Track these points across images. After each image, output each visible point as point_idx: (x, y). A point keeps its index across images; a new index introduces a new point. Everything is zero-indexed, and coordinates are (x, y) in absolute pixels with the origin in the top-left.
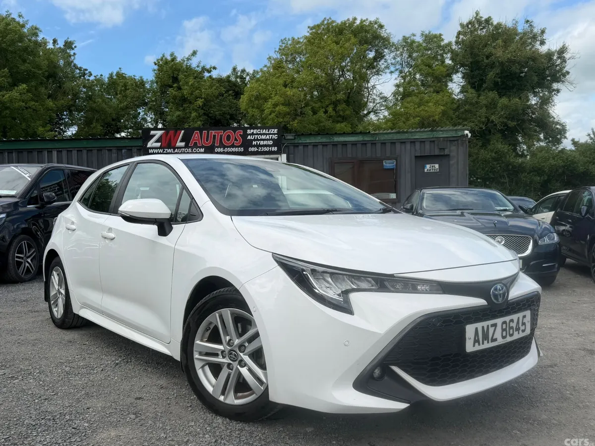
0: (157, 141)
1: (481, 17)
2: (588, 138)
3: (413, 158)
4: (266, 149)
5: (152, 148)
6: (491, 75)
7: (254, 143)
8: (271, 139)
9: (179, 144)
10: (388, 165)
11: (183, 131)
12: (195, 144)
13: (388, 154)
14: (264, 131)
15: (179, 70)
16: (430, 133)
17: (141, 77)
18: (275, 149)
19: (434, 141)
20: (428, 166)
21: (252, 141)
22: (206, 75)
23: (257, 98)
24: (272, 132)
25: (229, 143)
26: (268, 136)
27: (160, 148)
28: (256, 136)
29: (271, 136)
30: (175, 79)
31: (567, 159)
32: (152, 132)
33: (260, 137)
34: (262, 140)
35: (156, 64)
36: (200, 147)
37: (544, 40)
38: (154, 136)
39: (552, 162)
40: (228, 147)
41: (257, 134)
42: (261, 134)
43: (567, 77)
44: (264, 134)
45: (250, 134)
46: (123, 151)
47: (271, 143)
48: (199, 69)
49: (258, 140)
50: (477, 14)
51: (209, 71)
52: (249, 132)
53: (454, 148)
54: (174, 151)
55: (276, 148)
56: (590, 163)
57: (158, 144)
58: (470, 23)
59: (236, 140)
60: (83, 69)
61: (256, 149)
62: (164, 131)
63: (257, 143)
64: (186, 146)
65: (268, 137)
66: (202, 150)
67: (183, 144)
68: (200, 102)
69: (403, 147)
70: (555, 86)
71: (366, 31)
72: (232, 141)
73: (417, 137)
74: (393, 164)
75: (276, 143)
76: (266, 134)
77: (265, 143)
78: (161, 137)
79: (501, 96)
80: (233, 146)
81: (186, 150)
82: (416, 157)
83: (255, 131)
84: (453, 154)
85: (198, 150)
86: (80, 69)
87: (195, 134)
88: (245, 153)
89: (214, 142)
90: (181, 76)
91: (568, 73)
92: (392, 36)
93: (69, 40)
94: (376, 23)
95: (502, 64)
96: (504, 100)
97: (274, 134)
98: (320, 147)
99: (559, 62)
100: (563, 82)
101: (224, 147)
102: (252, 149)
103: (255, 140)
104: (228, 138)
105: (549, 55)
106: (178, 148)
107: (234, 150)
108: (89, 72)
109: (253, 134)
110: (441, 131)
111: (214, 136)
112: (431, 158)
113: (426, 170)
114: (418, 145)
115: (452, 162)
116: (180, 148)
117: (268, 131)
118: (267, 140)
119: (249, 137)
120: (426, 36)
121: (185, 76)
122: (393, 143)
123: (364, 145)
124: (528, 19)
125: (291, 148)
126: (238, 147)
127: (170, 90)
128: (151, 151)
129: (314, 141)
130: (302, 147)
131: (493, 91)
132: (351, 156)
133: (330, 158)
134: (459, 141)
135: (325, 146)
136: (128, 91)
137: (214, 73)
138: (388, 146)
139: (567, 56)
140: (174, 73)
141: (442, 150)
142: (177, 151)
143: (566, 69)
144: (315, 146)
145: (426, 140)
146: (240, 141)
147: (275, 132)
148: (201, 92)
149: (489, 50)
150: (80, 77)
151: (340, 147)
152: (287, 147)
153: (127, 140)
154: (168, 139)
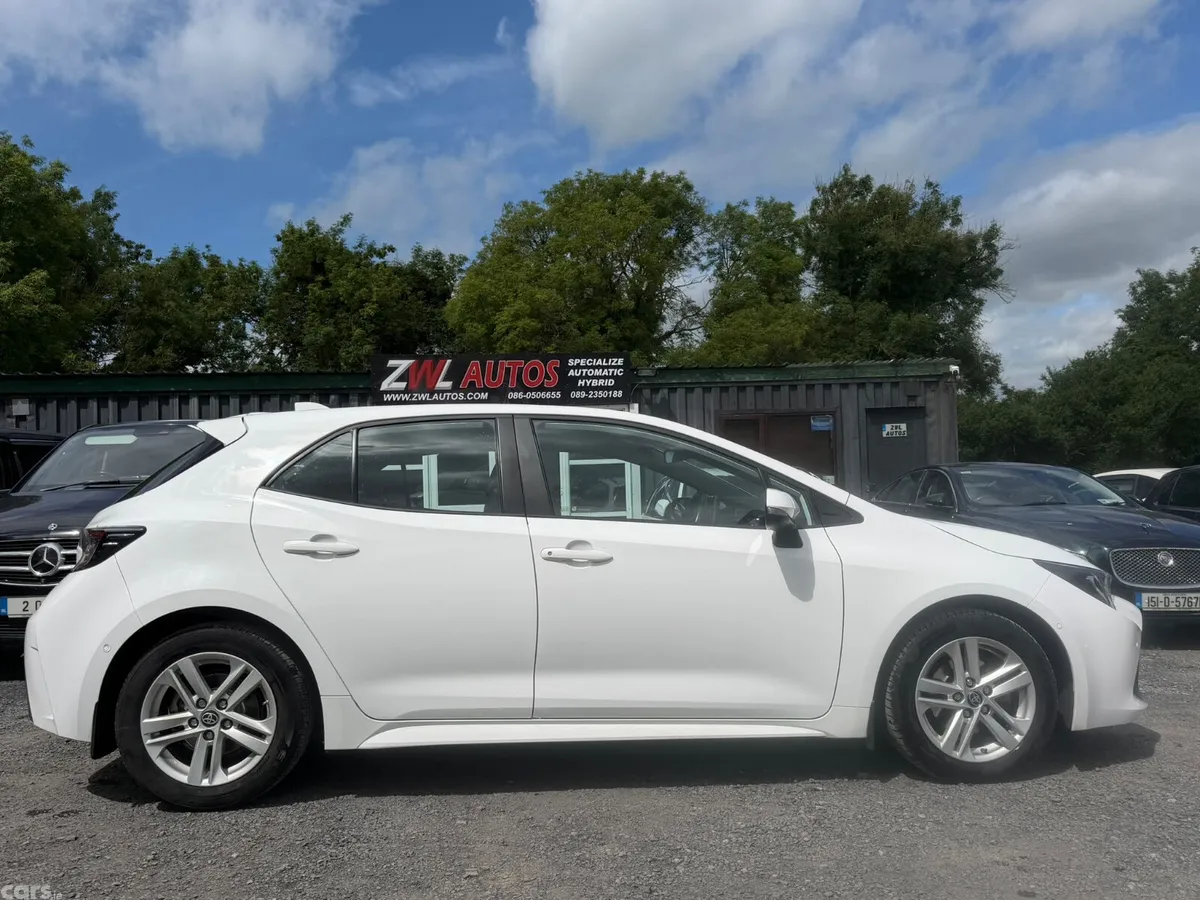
0: (400, 379)
1: (854, 176)
2: (1042, 383)
3: (863, 413)
4: (602, 394)
5: (390, 392)
6: (874, 273)
7: (580, 383)
8: (612, 377)
9: (442, 384)
10: (818, 424)
11: (449, 361)
12: (472, 384)
13: (819, 407)
14: (599, 362)
15: (326, 251)
16: (891, 368)
17: (254, 263)
18: (619, 394)
19: (898, 383)
20: (888, 427)
21: (576, 379)
22: (376, 260)
23: (481, 301)
24: (613, 364)
25: (536, 383)
26: (606, 370)
27: (406, 391)
28: (584, 371)
29: (611, 370)
30: (319, 268)
31: (1016, 417)
32: (392, 363)
33: (591, 372)
34: (594, 377)
35: (279, 239)
36: (480, 391)
37: (958, 215)
38: (394, 369)
39: (993, 422)
40: (531, 390)
41: (586, 367)
42: (594, 367)
43: (1000, 278)
44: (598, 367)
45: (574, 368)
46: (331, 397)
47: (611, 382)
48: (364, 250)
49: (587, 377)
50: (846, 169)
51: (381, 255)
52: (571, 362)
53: (930, 395)
54: (431, 397)
55: (620, 392)
56: (1053, 424)
57: (403, 385)
58: (835, 185)
59: (547, 377)
60: (134, 245)
61: (583, 394)
63: (586, 383)
64: (455, 388)
65: (605, 372)
66: (484, 396)
67: (448, 385)
68: (369, 310)
69: (844, 392)
70: (978, 293)
71: (665, 194)
72: (540, 378)
73: (869, 376)
74: (828, 423)
75: (619, 383)
76: (603, 368)
77: (601, 382)
78: (407, 371)
79: (894, 308)
80: (541, 389)
81: (455, 396)
82: (869, 411)
83: (582, 362)
84: (930, 405)
85: (477, 396)
86: (129, 245)
87: (472, 367)
88: (565, 401)
89: (506, 381)
90: (330, 262)
91: (1000, 272)
92: (706, 204)
93: (103, 191)
94: (679, 180)
95: (894, 255)
96: (900, 317)
97: (618, 367)
98: (698, 391)
99: (986, 252)
100: (994, 286)
101: (526, 390)
102: (576, 394)
103: (581, 377)
104: (533, 373)
105: (971, 241)
106: (439, 392)
107: (543, 395)
108: (148, 251)
109: (578, 367)
110: (911, 365)
111: (507, 369)
112: (894, 414)
113: (885, 434)
114: (870, 388)
115: (929, 420)
116: (443, 391)
117: (607, 362)
118: (605, 377)
119: (571, 373)
120: (766, 206)
121: (338, 261)
122: (827, 386)
123: (776, 388)
124: (930, 180)
125: (647, 392)
126: (551, 390)
127: (310, 286)
128: (388, 397)
129: (688, 381)
130: (666, 391)
131: (880, 301)
132: (753, 407)
133: (716, 412)
134: (941, 383)
135: (707, 390)
136: (227, 288)
137: (390, 258)
138: (819, 390)
139: (999, 243)
140: (316, 257)
141: (912, 398)
142: (435, 396)
143: (998, 265)
144: (689, 390)
145: (885, 380)
146: (554, 380)
147: (619, 364)
148: (371, 291)
149: (872, 232)
150: (129, 259)
151: (733, 391)
152: (639, 391)
153: (339, 378)
154: (420, 376)
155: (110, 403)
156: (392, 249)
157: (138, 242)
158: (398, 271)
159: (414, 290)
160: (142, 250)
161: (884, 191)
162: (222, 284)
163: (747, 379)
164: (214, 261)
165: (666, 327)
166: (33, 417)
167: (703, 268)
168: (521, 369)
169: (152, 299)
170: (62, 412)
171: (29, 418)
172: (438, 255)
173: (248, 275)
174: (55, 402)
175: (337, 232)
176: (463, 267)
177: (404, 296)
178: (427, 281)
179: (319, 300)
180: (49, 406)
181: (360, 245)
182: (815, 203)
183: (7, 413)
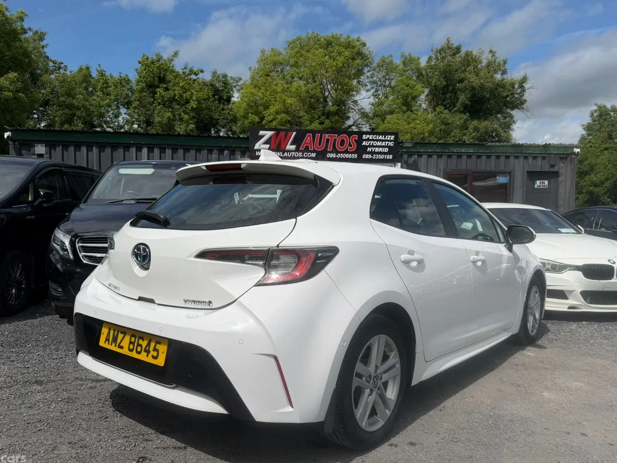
1: (452, 45)
3: (526, 174)
4: (381, 157)
6: (462, 98)
7: (369, 149)
8: (387, 147)
9: (290, 147)
10: (501, 179)
11: (294, 133)
12: (307, 147)
13: (502, 168)
14: (381, 137)
15: (166, 70)
16: (542, 148)
19: (546, 157)
20: (538, 182)
21: (366, 147)
22: (193, 77)
24: (388, 139)
25: (343, 148)
26: (384, 142)
28: (372, 142)
29: (387, 143)
30: (162, 80)
32: (261, 133)
33: (375, 143)
34: (376, 146)
35: (140, 63)
36: (312, 152)
37: (505, 69)
38: (263, 136)
40: (341, 153)
41: (373, 140)
42: (377, 140)
43: (525, 105)
44: (380, 140)
45: (366, 140)
46: (226, 152)
47: (386, 150)
48: (187, 71)
49: (373, 146)
50: (448, 41)
52: (364, 137)
53: (562, 165)
54: (283, 154)
55: (391, 156)
57: (267, 146)
58: (442, 49)
59: (350, 145)
60: (57, 62)
61: (370, 156)
62: (274, 132)
63: (372, 150)
64: (297, 150)
65: (384, 144)
66: (314, 155)
67: (293, 147)
68: (193, 105)
69: (516, 161)
71: (353, 47)
72: (346, 146)
73: (530, 152)
74: (506, 179)
75: (391, 150)
76: (382, 141)
77: (381, 150)
78: (270, 138)
80: (346, 152)
81: (297, 155)
82: (528, 172)
83: (371, 137)
84: (561, 171)
85: (309, 155)
86: (54, 62)
87: (307, 138)
88: (359, 160)
89: (327, 146)
91: (526, 101)
92: (373, 55)
96: (475, 123)
97: (391, 141)
98: (435, 157)
99: (519, 90)
100: (523, 108)
101: (337, 152)
102: (365, 156)
103: (370, 146)
104: (342, 142)
105: (512, 83)
106: (287, 152)
107: (347, 156)
108: (66, 66)
109: (368, 140)
111: (328, 140)
112: (542, 175)
113: (536, 186)
114: (530, 159)
115: (560, 179)
116: (290, 151)
117: (385, 137)
118: (383, 147)
119: (364, 143)
120: (406, 58)
121: (173, 76)
122: (507, 157)
123: (479, 157)
124: (492, 49)
125: (405, 156)
126: (352, 153)
127: (158, 90)
129: (430, 151)
130: (416, 156)
131: (465, 114)
132: (465, 168)
133: (444, 169)
134: (568, 159)
135: (440, 156)
136: (111, 89)
137: (201, 75)
138: (503, 159)
139: (526, 86)
140: (160, 73)
141: (552, 166)
142: (286, 154)
143: (524, 98)
144: (430, 156)
145: (539, 155)
146: (354, 147)
147: (391, 139)
148: (192, 94)
149: (463, 75)
150: (55, 70)
151: (454, 158)
152: (401, 156)
153: (231, 141)
154: (277, 142)
155: (94, 149)
156: (202, 71)
157: (59, 61)
158: (205, 84)
159: (214, 96)
160: (62, 66)
161: (468, 54)
162: (108, 87)
163: (463, 151)
164: (102, 74)
165: (349, 122)
166: (48, 155)
167: (367, 91)
168: (335, 140)
169: (70, 94)
170: (65, 153)
171: (45, 156)
172: (225, 76)
173: (123, 82)
174: (61, 147)
175: (171, 60)
176: (239, 84)
177: (208, 99)
178: (219, 91)
179: (163, 97)
180: (57, 149)
181: (185, 68)
182: (430, 58)
183: (32, 152)
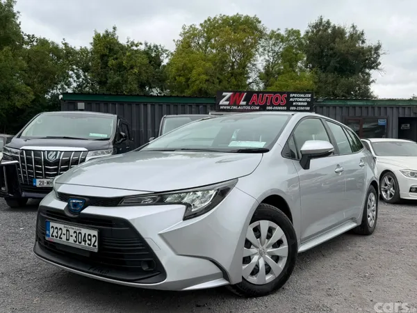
0: (227, 100)
3: (397, 119)
4: (302, 108)
5: (223, 105)
7: (294, 104)
8: (306, 102)
9: (242, 103)
10: (381, 123)
11: (245, 94)
12: (254, 103)
13: (382, 115)
14: (302, 96)
16: (408, 102)
18: (308, 108)
19: (410, 107)
21: (292, 102)
22: (135, 48)
24: (307, 96)
25: (278, 103)
27: (228, 105)
28: (296, 99)
29: (306, 99)
33: (298, 100)
34: (299, 102)
36: (257, 106)
37: (364, 39)
38: (224, 96)
40: (275, 106)
41: (297, 97)
42: (300, 98)
43: (379, 66)
45: (292, 97)
46: (200, 107)
47: (306, 104)
48: (130, 44)
49: (297, 101)
50: (321, 19)
52: (291, 95)
57: (228, 103)
58: (317, 24)
59: (282, 101)
60: (31, 36)
61: (295, 108)
62: (232, 93)
63: (296, 104)
64: (247, 105)
65: (304, 100)
66: (258, 108)
67: (245, 103)
69: (391, 111)
73: (400, 104)
74: (385, 122)
75: (309, 104)
76: (303, 98)
77: (302, 104)
79: (341, 76)
80: (279, 105)
81: (247, 108)
82: (399, 118)
83: (295, 95)
85: (255, 108)
87: (253, 96)
88: (287, 110)
89: (266, 102)
91: (380, 63)
95: (342, 54)
97: (309, 98)
98: (338, 108)
99: (375, 55)
100: (377, 68)
101: (273, 106)
102: (292, 108)
103: (295, 101)
104: (277, 99)
105: (370, 49)
106: (241, 106)
107: (280, 108)
109: (294, 97)
111: (267, 98)
114: (400, 110)
116: (243, 106)
117: (305, 95)
118: (303, 102)
119: (291, 100)
122: (385, 108)
124: (353, 25)
125: (318, 108)
126: (283, 106)
128: (221, 107)
132: (358, 115)
133: (344, 117)
137: (140, 47)
138: (382, 109)
141: (415, 114)
142: (239, 108)
143: (379, 61)
145: (406, 106)
146: (284, 102)
147: (309, 96)
153: (204, 99)
154: (234, 99)
156: (141, 44)
161: (335, 28)
163: (356, 104)
168: (272, 98)
181: (128, 42)
182: (308, 31)
183: (76, 108)
